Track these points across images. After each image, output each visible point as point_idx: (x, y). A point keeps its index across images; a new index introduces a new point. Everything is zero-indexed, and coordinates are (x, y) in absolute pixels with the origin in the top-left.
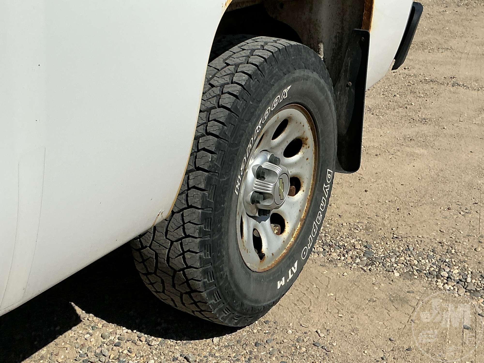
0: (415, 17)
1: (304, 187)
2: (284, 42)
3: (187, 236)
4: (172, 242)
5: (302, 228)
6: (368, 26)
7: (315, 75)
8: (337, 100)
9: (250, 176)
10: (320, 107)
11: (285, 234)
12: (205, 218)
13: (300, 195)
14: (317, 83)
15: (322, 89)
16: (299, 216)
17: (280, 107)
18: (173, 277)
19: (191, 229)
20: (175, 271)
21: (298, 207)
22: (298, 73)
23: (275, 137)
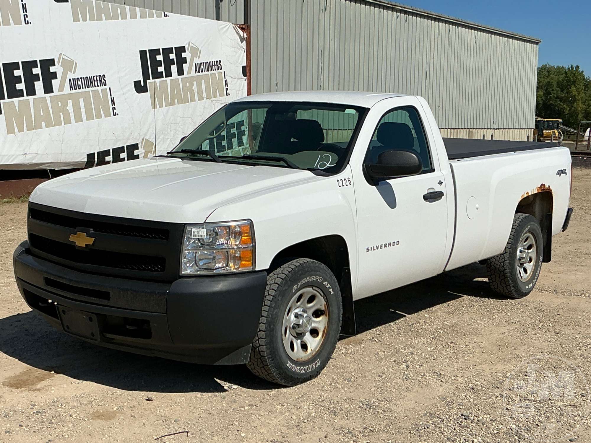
0: (570, 213)
1: (533, 261)
2: (527, 215)
3: (505, 261)
4: (500, 263)
5: (533, 274)
6: (552, 213)
7: (536, 225)
8: (543, 236)
9: (518, 252)
10: (537, 234)
11: (528, 274)
12: (510, 256)
13: (532, 263)
14: (537, 227)
15: (538, 229)
16: (532, 270)
17: (526, 233)
18: (500, 274)
19: (506, 259)
20: (501, 272)
21: (531, 267)
22: (532, 223)
23: (525, 242)
